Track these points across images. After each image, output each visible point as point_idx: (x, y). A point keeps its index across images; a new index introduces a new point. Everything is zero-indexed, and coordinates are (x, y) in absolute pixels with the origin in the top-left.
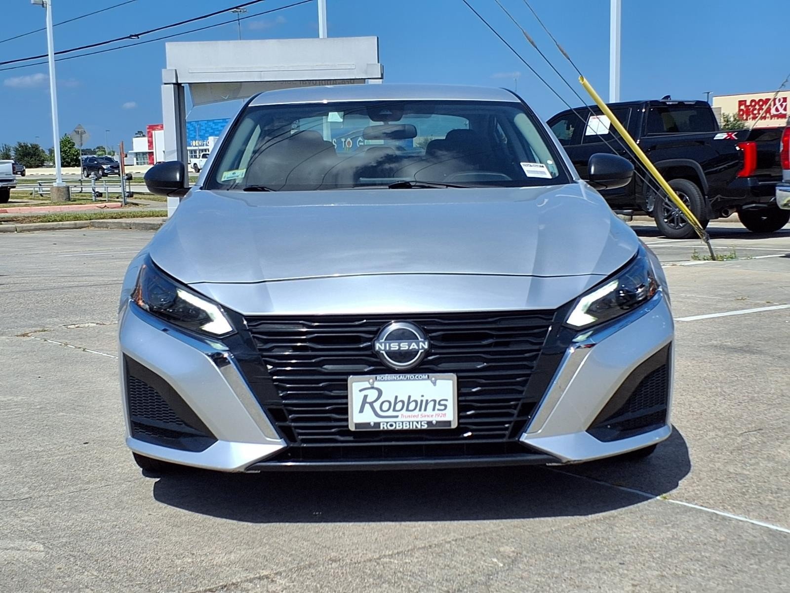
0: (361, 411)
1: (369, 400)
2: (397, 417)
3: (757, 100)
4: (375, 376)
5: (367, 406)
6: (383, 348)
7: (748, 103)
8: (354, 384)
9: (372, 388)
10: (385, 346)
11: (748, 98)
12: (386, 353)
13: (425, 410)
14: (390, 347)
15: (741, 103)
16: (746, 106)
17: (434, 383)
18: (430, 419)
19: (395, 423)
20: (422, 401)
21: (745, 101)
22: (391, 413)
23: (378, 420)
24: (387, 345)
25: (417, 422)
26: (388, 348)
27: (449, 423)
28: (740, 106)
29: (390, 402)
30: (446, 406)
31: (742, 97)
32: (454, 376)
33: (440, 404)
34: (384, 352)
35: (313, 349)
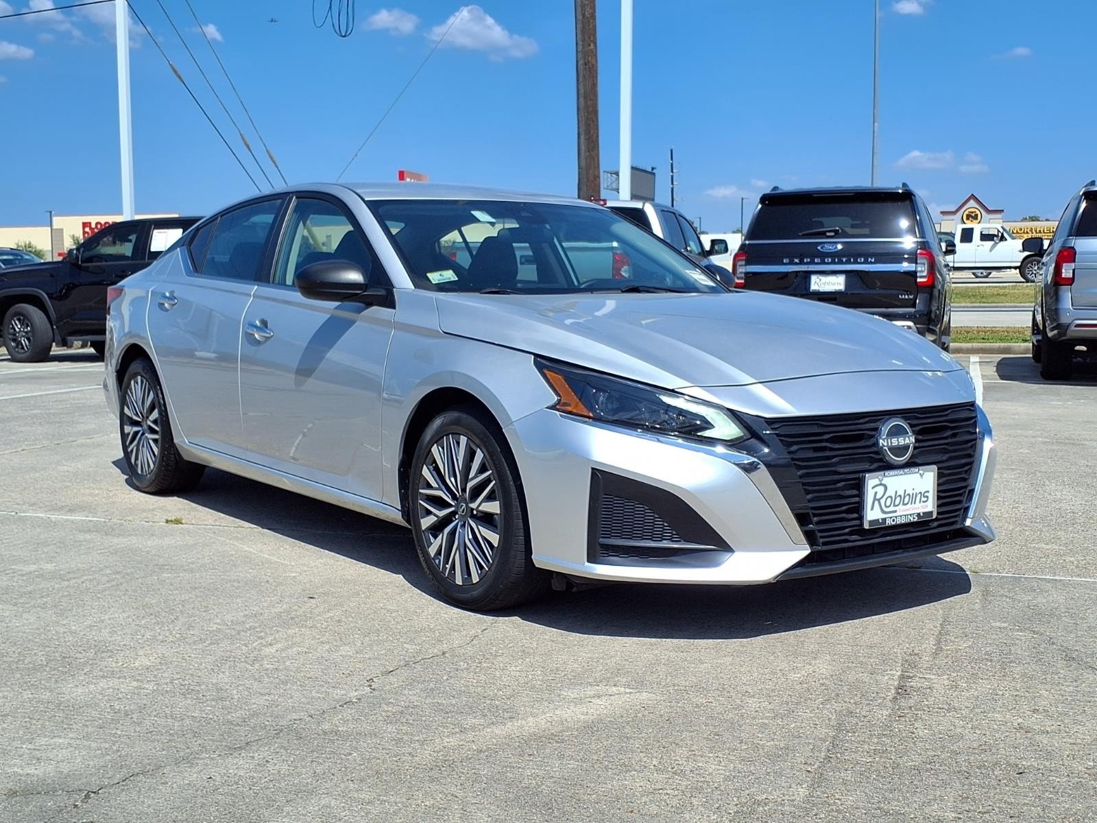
0: (872, 509)
1: (878, 497)
2: (896, 511)
3: (103, 223)
4: (883, 473)
5: (876, 502)
6: (885, 444)
7: (93, 226)
8: (869, 481)
9: (881, 484)
10: (888, 442)
11: (93, 220)
12: (889, 449)
13: (915, 503)
14: (891, 443)
15: (85, 225)
16: (91, 228)
17: (921, 475)
18: (918, 511)
19: (896, 517)
20: (913, 494)
21: (90, 223)
22: (892, 508)
23: (884, 516)
24: (889, 440)
25: (911, 515)
26: (890, 444)
27: (931, 513)
28: (84, 228)
29: (891, 497)
30: (927, 497)
31: (87, 219)
32: (935, 467)
33: (924, 497)
34: (886, 448)
35: (832, 449)
